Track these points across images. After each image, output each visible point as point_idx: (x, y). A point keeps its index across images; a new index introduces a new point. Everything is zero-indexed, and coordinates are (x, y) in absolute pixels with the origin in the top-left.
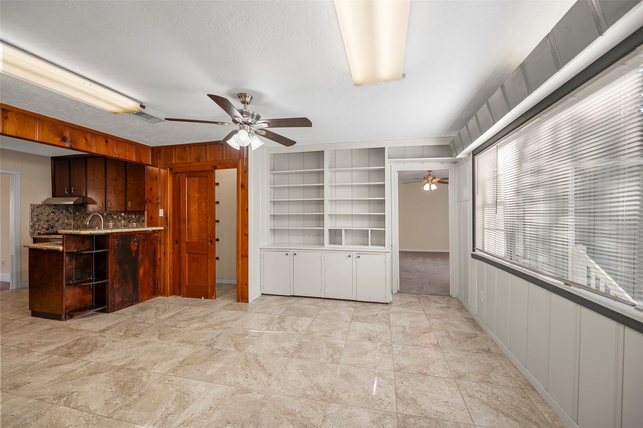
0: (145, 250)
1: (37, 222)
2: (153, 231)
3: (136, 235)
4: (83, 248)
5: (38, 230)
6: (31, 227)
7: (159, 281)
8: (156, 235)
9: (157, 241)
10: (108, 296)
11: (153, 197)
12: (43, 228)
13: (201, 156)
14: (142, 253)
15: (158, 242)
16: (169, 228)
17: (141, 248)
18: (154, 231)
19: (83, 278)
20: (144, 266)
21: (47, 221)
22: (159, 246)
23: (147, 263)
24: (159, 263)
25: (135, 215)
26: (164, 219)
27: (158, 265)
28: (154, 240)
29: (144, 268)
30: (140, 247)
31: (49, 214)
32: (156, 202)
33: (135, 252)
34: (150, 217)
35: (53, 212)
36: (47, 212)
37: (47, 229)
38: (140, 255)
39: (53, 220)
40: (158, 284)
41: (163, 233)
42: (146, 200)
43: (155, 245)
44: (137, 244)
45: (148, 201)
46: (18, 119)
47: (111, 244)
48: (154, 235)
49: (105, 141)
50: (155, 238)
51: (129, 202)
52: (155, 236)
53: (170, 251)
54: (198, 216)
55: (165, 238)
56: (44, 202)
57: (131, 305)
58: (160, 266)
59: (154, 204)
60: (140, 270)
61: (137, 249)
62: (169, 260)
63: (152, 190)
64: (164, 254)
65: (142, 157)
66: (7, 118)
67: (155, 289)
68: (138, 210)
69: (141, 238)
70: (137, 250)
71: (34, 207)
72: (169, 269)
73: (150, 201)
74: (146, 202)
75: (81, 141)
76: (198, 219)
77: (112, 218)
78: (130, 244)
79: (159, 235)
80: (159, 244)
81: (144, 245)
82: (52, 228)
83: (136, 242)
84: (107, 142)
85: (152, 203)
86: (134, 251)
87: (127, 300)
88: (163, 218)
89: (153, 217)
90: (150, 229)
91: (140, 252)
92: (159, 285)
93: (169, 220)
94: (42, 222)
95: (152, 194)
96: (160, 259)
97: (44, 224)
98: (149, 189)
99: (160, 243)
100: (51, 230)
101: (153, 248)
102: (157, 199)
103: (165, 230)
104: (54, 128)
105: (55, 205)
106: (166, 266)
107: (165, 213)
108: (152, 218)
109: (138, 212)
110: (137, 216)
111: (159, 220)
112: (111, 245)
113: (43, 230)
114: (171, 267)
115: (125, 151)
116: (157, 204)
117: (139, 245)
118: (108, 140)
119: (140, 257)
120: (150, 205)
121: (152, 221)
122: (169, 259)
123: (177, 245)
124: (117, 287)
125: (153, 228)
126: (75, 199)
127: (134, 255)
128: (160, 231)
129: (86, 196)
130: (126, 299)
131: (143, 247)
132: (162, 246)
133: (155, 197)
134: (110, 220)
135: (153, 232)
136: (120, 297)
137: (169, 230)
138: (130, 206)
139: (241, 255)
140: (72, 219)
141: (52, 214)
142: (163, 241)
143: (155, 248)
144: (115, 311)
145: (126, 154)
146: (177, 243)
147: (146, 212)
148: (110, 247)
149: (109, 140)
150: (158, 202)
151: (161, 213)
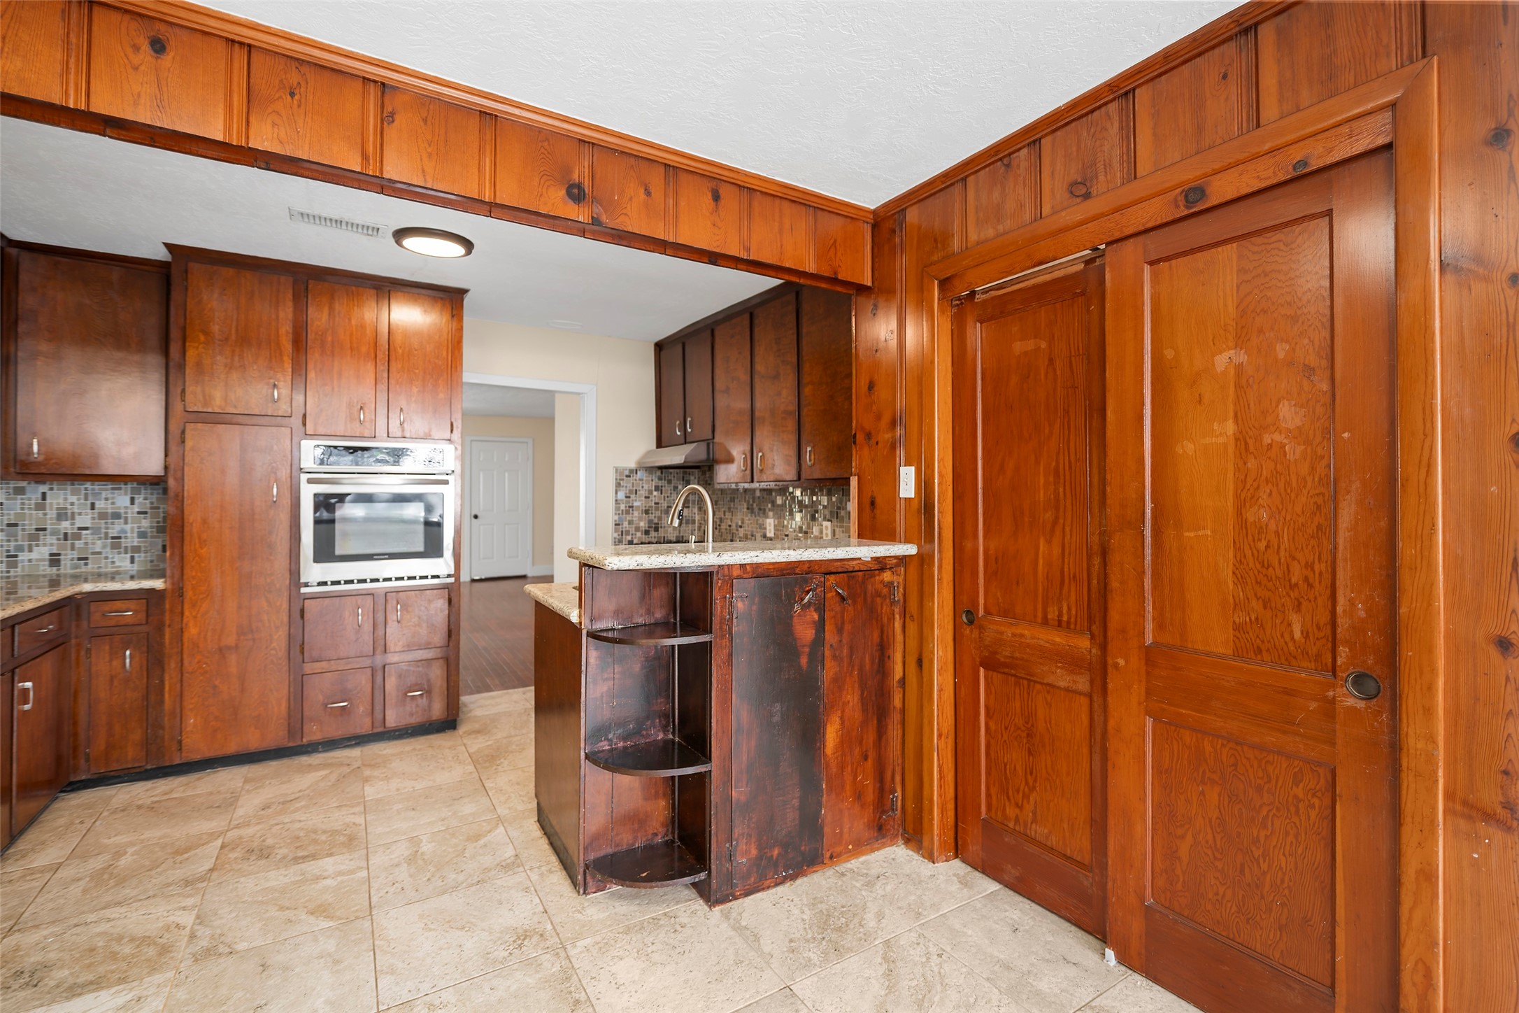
0: (844, 641)
1: (627, 512)
2: (876, 560)
3: (812, 579)
4: (642, 616)
5: (628, 533)
6: (616, 525)
7: (898, 779)
8: (887, 576)
9: (893, 603)
10: (710, 832)
11: (879, 417)
12: (637, 529)
13: (1100, 166)
14: (834, 657)
15: (897, 610)
16: (940, 551)
17: (830, 636)
18: (881, 564)
19: (644, 733)
20: (843, 712)
21: (647, 512)
22: (898, 625)
23: (852, 698)
24: (897, 702)
25: (829, 494)
26: (919, 511)
27: (894, 707)
28: (879, 600)
29: (842, 718)
30: (826, 628)
31: (650, 492)
32: (888, 436)
33: (807, 650)
34: (867, 501)
35: (657, 488)
36: (646, 487)
37: (647, 532)
38: (829, 663)
39: (657, 509)
40: (893, 791)
41: (913, 571)
42: (854, 432)
43: (885, 620)
44: (816, 617)
45: (860, 437)
46: (429, 123)
47: (722, 612)
48: (881, 578)
49: (710, 195)
50: (885, 591)
51: (809, 449)
52: (882, 582)
53: (941, 653)
54: (1237, 496)
55: (924, 593)
56: (639, 462)
57: (793, 878)
58: (903, 711)
59: (880, 445)
60: (825, 729)
61: (815, 638)
62: (940, 697)
63: (875, 389)
64: (920, 662)
65: (839, 254)
66: (392, 117)
67: (884, 812)
68: (834, 476)
69: (831, 589)
70: (819, 641)
71: (621, 473)
72: (940, 736)
73: (869, 436)
74: (855, 443)
75: (631, 199)
76: (1239, 512)
77: (773, 503)
78: (792, 617)
79: (901, 579)
80: (897, 616)
81: (843, 623)
82: (656, 529)
83: (812, 609)
84: (716, 197)
85: (873, 442)
86: (804, 646)
87: (779, 854)
88: (915, 505)
89: (879, 501)
90: (866, 552)
91: (827, 653)
92: (899, 794)
93: (939, 513)
94: (636, 514)
95: (874, 408)
96: (903, 682)
97: (640, 519)
98: (864, 388)
99: (904, 614)
100: (653, 534)
101: (876, 635)
102: (893, 424)
103: (923, 560)
104: (542, 150)
105: (661, 468)
106: (925, 721)
107: (925, 485)
108: (873, 503)
109: (834, 480)
110: (834, 499)
111: (897, 514)
112: (722, 618)
113: (639, 534)
114: (945, 731)
115: (781, 231)
116: (893, 447)
117: (822, 620)
118: (721, 192)
119: (828, 672)
120: (866, 450)
121: (874, 518)
122: (940, 690)
123: (971, 631)
124: (743, 798)
125: (875, 548)
126: (688, 449)
127: (804, 661)
128: (903, 560)
129: (714, 438)
130: (776, 852)
131: (840, 630)
132: (912, 628)
133: (886, 419)
134: (769, 510)
135: (876, 567)
136: (753, 840)
137: (940, 560)
138: (810, 460)
139: (1449, 796)
140: (696, 507)
141: (655, 493)
142: (913, 606)
143: (882, 632)
144: (736, 898)
145: (782, 246)
146: (971, 622)
147: (854, 481)
148: (715, 626)
149: (725, 191)
150: (893, 437)
151: (907, 484)
